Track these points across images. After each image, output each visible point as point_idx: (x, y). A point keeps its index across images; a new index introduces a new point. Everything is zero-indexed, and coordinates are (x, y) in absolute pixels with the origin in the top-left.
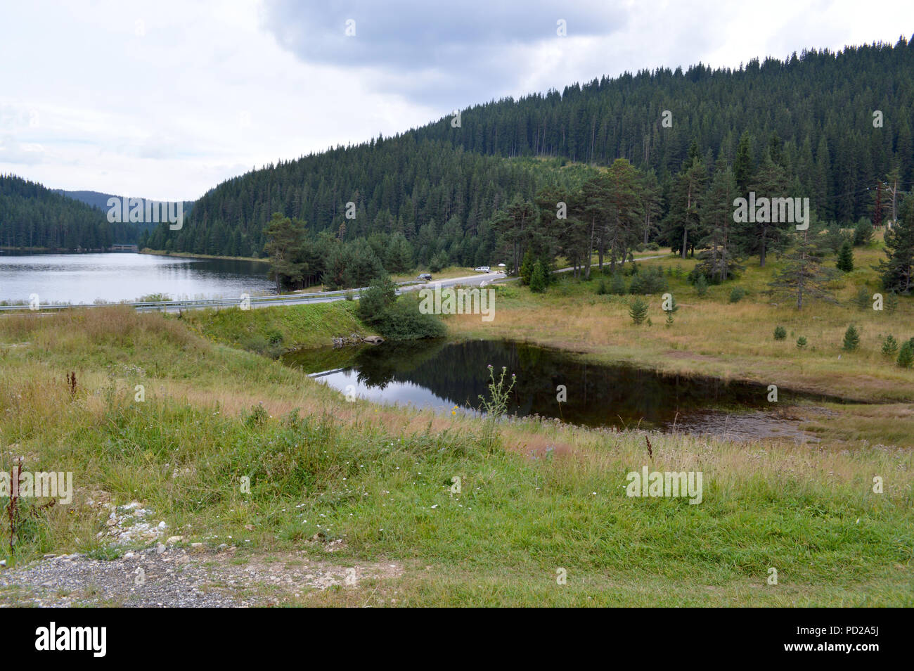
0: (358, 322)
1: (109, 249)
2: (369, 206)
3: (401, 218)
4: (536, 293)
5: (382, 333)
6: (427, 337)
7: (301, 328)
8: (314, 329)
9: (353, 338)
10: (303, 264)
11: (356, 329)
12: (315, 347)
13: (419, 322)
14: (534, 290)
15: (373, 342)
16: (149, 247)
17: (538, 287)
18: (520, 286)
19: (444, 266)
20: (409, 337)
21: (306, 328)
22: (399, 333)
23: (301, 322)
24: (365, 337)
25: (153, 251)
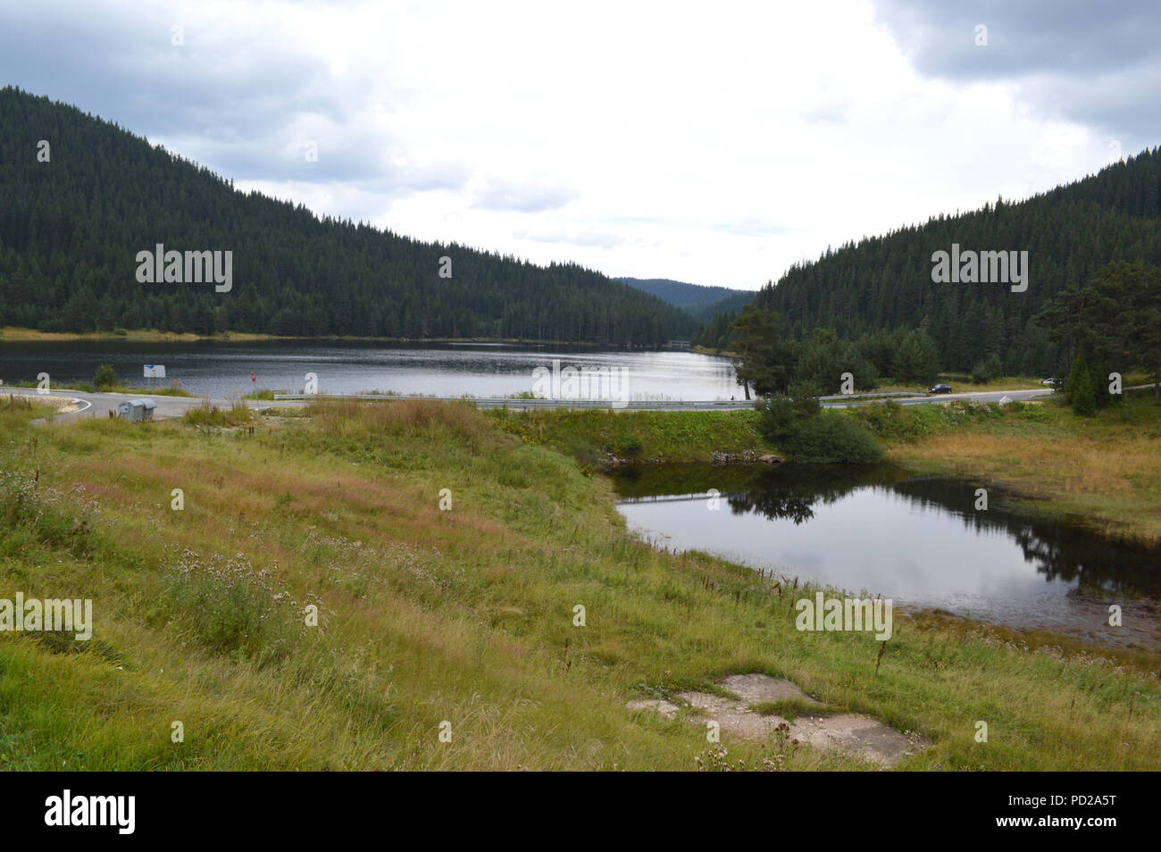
0: (758, 437)
1: (664, 346)
2: (965, 294)
3: (1000, 310)
4: (1080, 417)
5: (787, 453)
6: (845, 461)
7: (673, 438)
8: (689, 441)
9: (747, 455)
10: (778, 367)
11: (752, 445)
12: (685, 461)
13: (836, 441)
14: (1079, 412)
15: (766, 461)
16: (701, 344)
17: (1083, 408)
18: (1062, 406)
19: (995, 376)
20: (817, 459)
21: (679, 439)
22: (806, 454)
23: (674, 432)
24: (761, 455)
25: (704, 349)
